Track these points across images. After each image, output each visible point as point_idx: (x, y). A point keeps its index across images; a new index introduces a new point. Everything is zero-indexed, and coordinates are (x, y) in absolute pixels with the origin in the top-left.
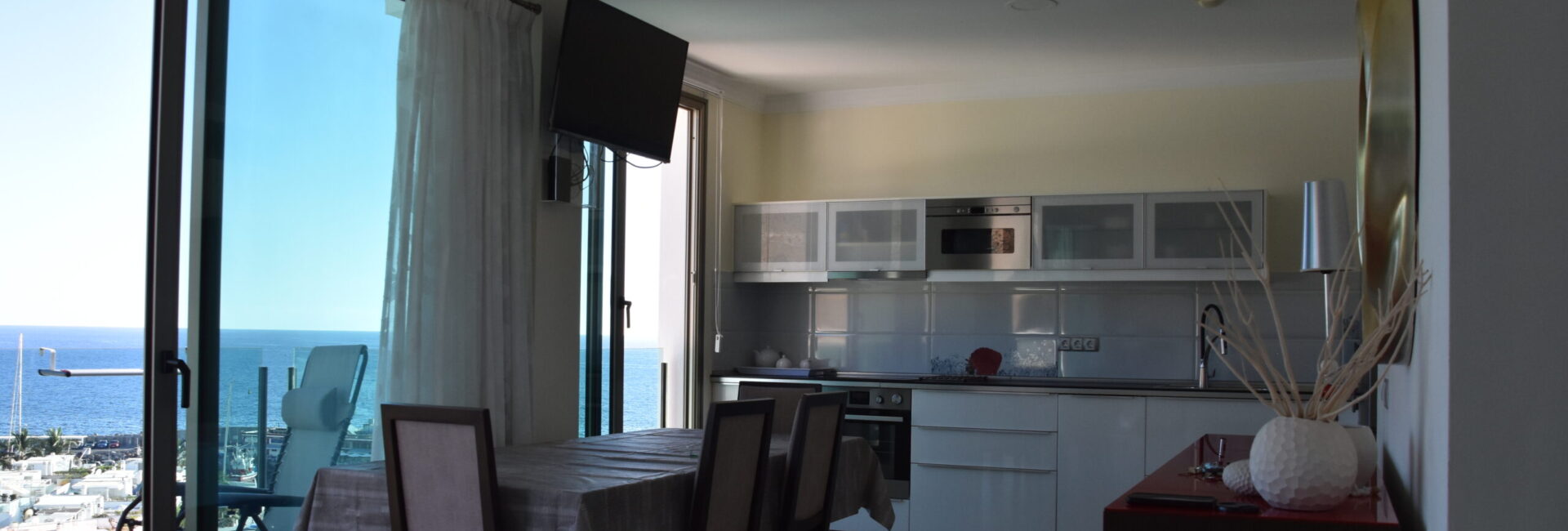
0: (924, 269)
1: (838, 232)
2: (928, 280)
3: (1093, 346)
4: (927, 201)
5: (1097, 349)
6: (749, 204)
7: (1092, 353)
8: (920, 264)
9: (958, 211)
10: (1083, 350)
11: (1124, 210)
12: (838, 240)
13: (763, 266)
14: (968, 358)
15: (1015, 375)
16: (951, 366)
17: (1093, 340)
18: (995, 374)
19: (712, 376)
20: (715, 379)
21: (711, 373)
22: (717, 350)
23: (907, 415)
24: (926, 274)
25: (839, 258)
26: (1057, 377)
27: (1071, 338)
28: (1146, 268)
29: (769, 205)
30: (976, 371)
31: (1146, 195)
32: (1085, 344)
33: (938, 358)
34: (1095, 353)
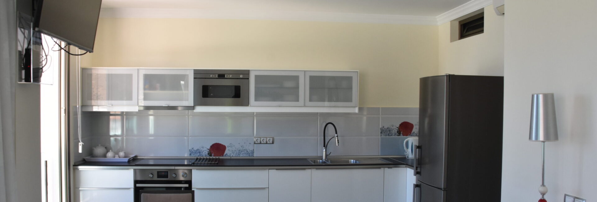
0: (193, 105)
1: (145, 84)
2: (195, 111)
3: (271, 141)
4: (195, 70)
5: (273, 143)
6: (89, 68)
7: (271, 144)
8: (191, 103)
9: (211, 76)
10: (267, 143)
11: (296, 79)
12: (145, 89)
13: (93, 102)
14: (209, 148)
15: (233, 156)
16: (200, 152)
17: (271, 139)
18: (223, 156)
19: (74, 166)
20: (75, 167)
21: (74, 164)
22: (80, 151)
23: (189, 182)
24: (193, 108)
25: (145, 99)
26: (254, 156)
27: (260, 138)
28: (305, 106)
29: (98, 69)
30: (213, 154)
31: (305, 71)
32: (268, 140)
33: (193, 148)
34: (272, 144)
